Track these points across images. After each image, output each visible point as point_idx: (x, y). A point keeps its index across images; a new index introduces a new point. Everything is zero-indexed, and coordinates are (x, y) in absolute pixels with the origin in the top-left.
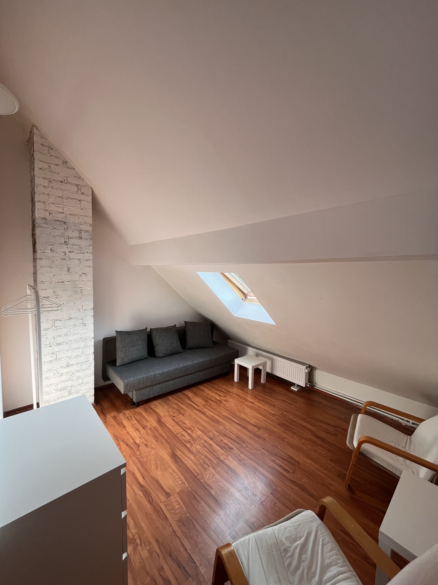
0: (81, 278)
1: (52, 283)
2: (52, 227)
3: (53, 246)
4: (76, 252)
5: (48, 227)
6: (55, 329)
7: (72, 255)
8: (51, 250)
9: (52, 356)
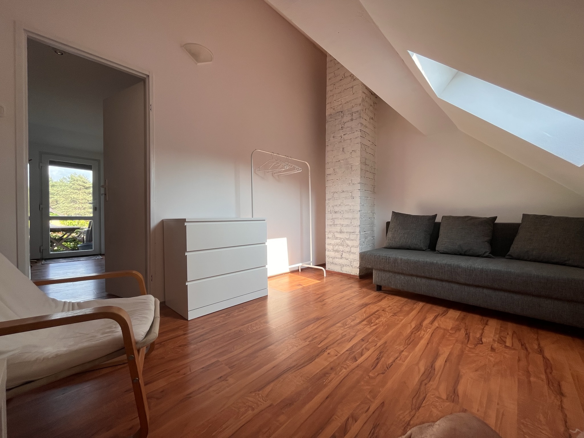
0: (351, 155)
1: (333, 162)
2: (334, 119)
3: (334, 134)
4: (348, 133)
5: (332, 120)
6: (334, 199)
7: (346, 137)
8: (333, 137)
9: (331, 221)
